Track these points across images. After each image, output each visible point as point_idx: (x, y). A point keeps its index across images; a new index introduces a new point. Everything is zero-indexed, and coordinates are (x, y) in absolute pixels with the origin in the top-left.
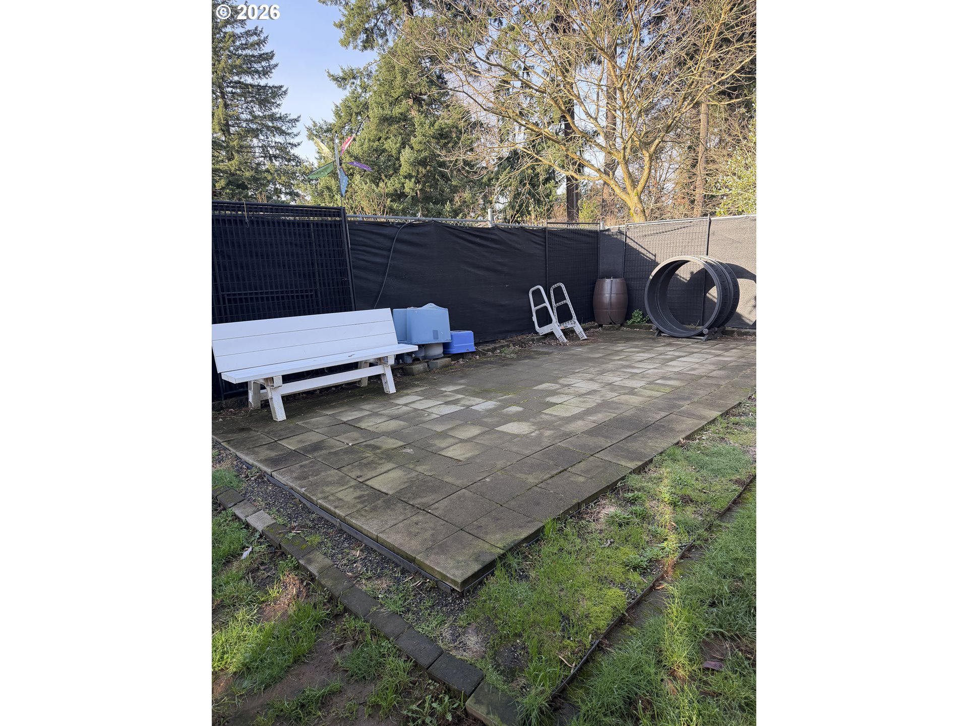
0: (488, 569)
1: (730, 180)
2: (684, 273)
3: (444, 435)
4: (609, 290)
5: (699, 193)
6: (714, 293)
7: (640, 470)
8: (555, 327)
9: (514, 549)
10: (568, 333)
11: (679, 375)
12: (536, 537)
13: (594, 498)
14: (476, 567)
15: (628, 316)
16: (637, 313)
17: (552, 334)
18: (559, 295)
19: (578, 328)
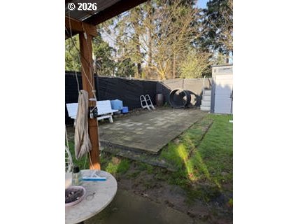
0: (161, 150)
1: (183, 69)
2: (177, 93)
3: (134, 130)
4: (159, 96)
5: (174, 72)
6: (185, 98)
7: (182, 134)
8: (147, 106)
9: (164, 147)
10: (150, 107)
11: (182, 116)
12: (167, 145)
13: (175, 139)
14: (158, 150)
15: (164, 104)
16: (166, 103)
17: (146, 108)
18: (147, 98)
19: (153, 107)
